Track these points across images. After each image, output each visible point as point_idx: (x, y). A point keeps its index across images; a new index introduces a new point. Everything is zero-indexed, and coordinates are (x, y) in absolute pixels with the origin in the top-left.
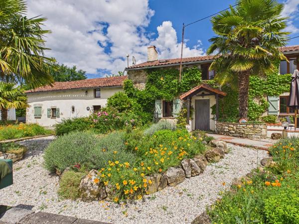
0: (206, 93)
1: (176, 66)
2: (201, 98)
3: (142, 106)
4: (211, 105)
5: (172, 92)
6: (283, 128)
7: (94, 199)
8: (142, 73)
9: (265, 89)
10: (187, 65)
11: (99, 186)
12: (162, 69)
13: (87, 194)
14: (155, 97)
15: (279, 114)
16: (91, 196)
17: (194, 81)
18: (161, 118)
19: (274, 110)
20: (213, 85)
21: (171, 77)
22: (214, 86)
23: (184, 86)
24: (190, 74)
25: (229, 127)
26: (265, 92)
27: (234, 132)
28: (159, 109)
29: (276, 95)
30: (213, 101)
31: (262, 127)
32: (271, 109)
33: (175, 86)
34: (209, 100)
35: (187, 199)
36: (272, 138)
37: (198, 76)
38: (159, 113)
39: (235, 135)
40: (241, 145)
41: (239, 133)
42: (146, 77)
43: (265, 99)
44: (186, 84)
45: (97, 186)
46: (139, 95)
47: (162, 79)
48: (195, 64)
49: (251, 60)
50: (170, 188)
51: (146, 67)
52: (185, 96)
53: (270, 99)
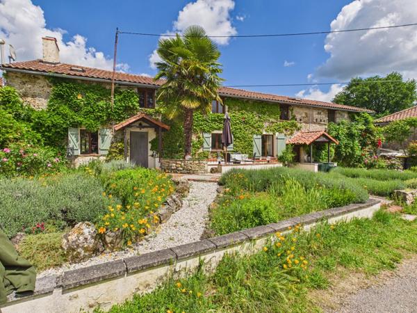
0: (144, 124)
1: (103, 83)
2: (138, 130)
3: (43, 136)
4: (150, 140)
5: (98, 118)
6: (218, 163)
7: (90, 256)
8: (39, 81)
9: (201, 125)
10: (120, 85)
11: (95, 240)
12: (80, 82)
13: (79, 253)
14: (68, 123)
15: (210, 150)
16: (86, 254)
17: (129, 107)
18: (78, 156)
19: (207, 146)
20: (152, 115)
21: (95, 97)
22: (154, 117)
23: (116, 112)
24: (125, 97)
25: (177, 164)
26: (201, 128)
27: (182, 169)
28: (74, 141)
29: (209, 132)
30: (152, 135)
31: (205, 162)
32: (205, 145)
33: (102, 111)
34: (147, 133)
35: (183, 229)
36: (211, 172)
37: (135, 102)
38: (75, 148)
39: (183, 172)
40: (194, 180)
41: (187, 170)
42: (47, 89)
43: (201, 135)
44: (118, 109)
45: (93, 240)
46: (39, 118)
47: (80, 97)
48: (131, 85)
49: (199, 99)
50: (163, 225)
51: (51, 74)
52: (121, 126)
53: (206, 135)
